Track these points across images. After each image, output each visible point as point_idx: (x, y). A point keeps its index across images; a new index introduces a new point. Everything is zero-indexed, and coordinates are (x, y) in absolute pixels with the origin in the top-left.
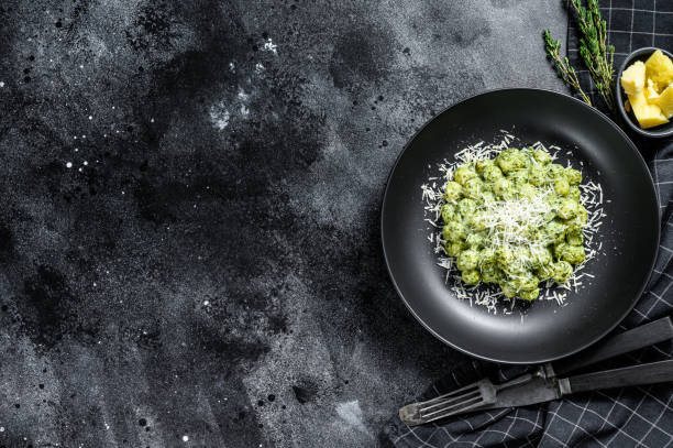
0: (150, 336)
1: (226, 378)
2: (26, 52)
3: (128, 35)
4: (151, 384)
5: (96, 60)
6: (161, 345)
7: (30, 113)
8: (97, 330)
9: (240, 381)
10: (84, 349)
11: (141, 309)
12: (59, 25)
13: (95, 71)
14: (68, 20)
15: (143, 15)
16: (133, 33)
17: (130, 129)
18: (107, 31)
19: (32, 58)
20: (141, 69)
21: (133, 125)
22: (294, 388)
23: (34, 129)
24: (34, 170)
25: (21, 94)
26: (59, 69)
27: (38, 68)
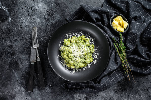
0: (51, 86)
1: (70, 95)
2: (21, 21)
3: (45, 17)
4: (52, 97)
5: (37, 23)
6: (54, 88)
7: (22, 35)
8: (39, 85)
9: (73, 96)
10: (36, 90)
11: (50, 80)
12: (28, 15)
13: (37, 25)
14: (30, 14)
15: (48, 12)
16: (46, 16)
17: (46, 39)
18: (39, 16)
19: (22, 23)
20: (48, 25)
21: (46, 38)
22: (85, 97)
23: (23, 39)
24: (23, 48)
25: (20, 31)
26: (28, 25)
27: (24, 25)
